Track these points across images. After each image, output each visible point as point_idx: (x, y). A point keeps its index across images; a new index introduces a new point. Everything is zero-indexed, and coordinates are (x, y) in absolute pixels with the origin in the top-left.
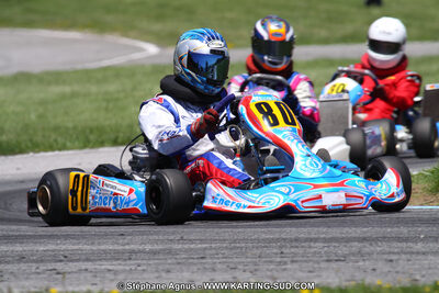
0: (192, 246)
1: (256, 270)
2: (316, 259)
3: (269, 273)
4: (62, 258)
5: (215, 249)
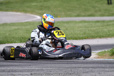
0: (48, 69)
4: (14, 71)
5: (54, 69)
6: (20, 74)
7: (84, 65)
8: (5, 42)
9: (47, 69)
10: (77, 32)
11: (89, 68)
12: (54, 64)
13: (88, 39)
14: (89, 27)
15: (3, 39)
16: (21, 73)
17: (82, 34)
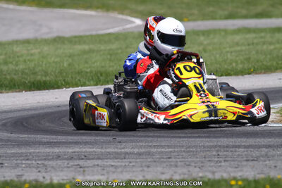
0: (163, 150)
1: (202, 166)
2: (239, 159)
3: (210, 169)
4: (83, 157)
5: (177, 152)
6: (96, 164)
7: (248, 140)
8: (60, 84)
9: (159, 150)
10: (229, 56)
11: (260, 147)
12: (178, 139)
13: (256, 74)
14: (257, 44)
15: (56, 76)
16: (99, 162)
17: (242, 62)
